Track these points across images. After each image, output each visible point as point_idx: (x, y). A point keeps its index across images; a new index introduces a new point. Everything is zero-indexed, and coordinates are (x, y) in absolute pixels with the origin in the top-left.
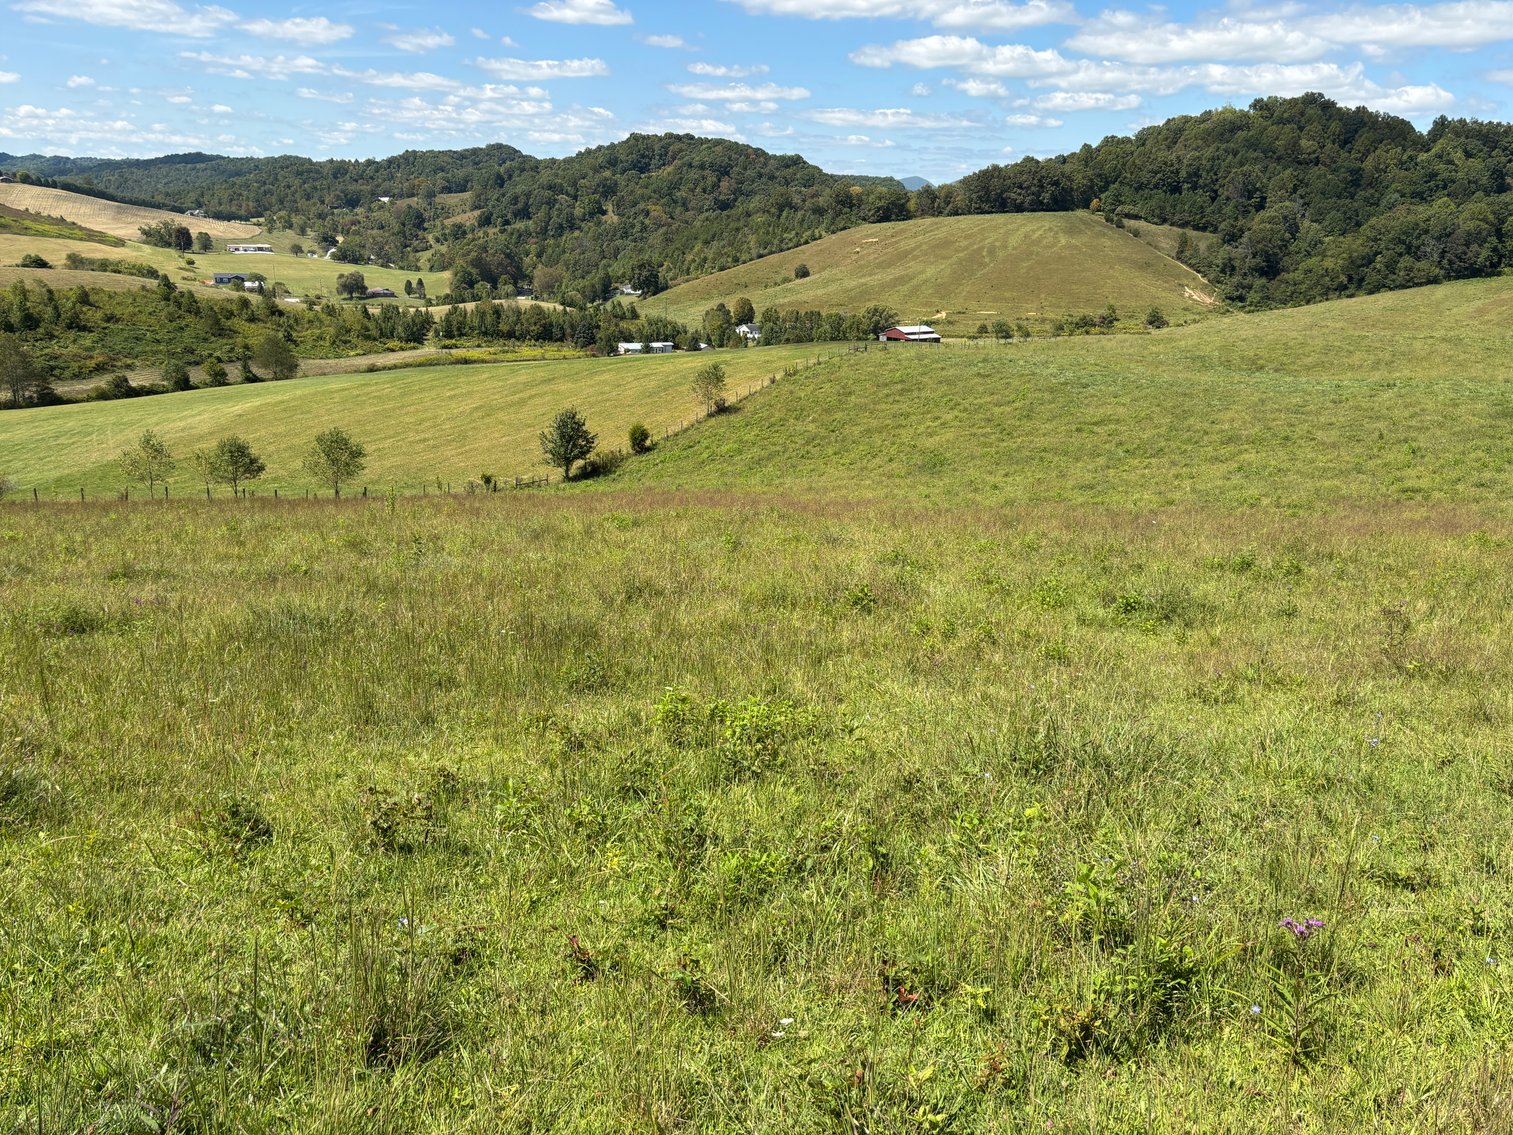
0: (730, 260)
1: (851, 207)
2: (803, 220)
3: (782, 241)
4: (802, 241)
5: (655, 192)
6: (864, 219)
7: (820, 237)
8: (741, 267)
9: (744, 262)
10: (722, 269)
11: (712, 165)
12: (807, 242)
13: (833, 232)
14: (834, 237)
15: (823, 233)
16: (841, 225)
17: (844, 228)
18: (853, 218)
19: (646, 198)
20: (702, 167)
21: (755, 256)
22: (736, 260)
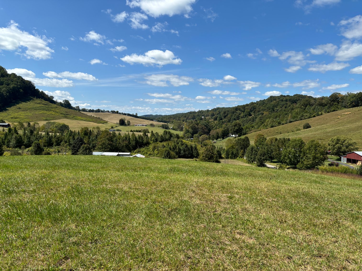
0: (277, 124)
1: (338, 103)
2: (314, 109)
3: (303, 116)
4: (312, 116)
5: (267, 108)
6: (345, 107)
7: (322, 114)
8: (281, 126)
9: (283, 124)
10: (272, 127)
11: (290, 100)
12: (314, 116)
13: (328, 112)
14: (328, 114)
15: (323, 113)
16: (333, 109)
17: (334, 111)
18: (339, 107)
19: (264, 110)
20: (286, 101)
21: (288, 122)
22: (279, 124)
